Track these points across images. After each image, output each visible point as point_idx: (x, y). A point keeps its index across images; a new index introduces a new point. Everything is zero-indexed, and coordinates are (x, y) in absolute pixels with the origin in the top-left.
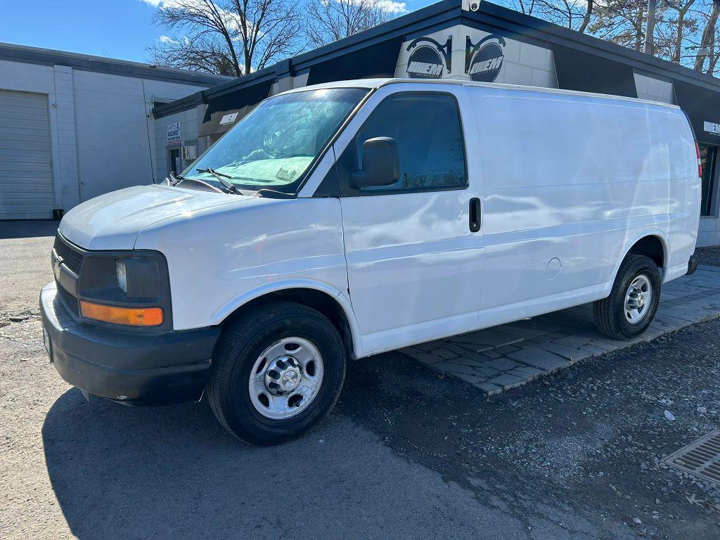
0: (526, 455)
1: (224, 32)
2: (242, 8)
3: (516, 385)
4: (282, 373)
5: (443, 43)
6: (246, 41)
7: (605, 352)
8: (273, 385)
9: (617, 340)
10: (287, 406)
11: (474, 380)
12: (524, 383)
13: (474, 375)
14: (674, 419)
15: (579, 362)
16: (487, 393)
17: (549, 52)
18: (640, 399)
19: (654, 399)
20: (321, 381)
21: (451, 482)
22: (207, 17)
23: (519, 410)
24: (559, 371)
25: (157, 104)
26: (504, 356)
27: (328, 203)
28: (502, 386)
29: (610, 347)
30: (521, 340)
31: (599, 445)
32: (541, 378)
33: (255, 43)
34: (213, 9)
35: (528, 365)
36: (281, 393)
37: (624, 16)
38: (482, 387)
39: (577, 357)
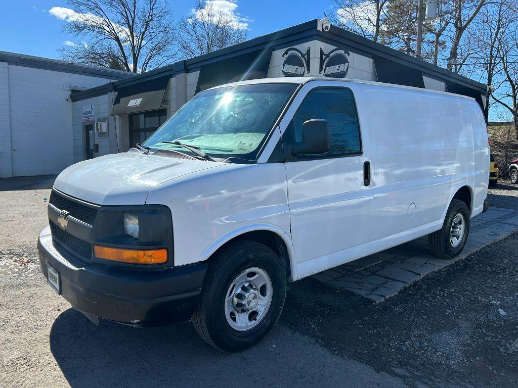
0: (421, 347)
1: (117, 39)
2: (131, 23)
3: (393, 295)
4: (247, 295)
5: (304, 52)
6: (133, 47)
7: (440, 268)
8: (239, 305)
9: (444, 259)
10: (248, 321)
11: (363, 293)
12: (397, 293)
13: (360, 289)
14: (505, 314)
15: (426, 276)
16: (375, 302)
17: (371, 60)
18: (479, 302)
19: (487, 301)
20: (271, 299)
21: (382, 373)
22: (104, 29)
23: (401, 313)
24: (415, 284)
25: (74, 91)
26: (374, 273)
27: (278, 166)
28: (384, 296)
29: (443, 264)
30: (381, 261)
31: (467, 337)
32: (405, 289)
33: (140, 48)
34: (109, 23)
35: (393, 280)
36: (244, 311)
37: (399, 37)
38: (370, 297)
39: (425, 273)
